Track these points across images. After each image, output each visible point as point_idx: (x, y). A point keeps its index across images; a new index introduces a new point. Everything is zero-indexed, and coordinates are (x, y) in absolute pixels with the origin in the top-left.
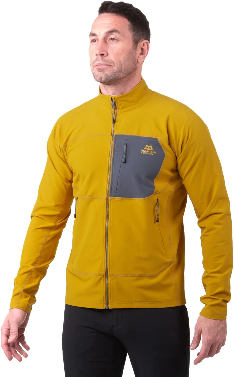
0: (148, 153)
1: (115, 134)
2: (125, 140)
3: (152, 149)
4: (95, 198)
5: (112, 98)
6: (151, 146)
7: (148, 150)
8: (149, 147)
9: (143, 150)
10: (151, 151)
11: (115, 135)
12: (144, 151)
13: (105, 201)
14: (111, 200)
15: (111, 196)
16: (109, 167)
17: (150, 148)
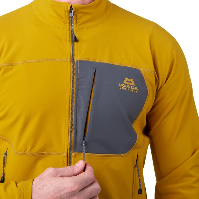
0: (129, 89)
1: (76, 59)
2: (94, 69)
3: (133, 84)
4: (48, 154)
5: (71, 7)
6: (132, 80)
7: (128, 85)
8: (129, 80)
9: (122, 85)
10: (133, 86)
11: (77, 61)
12: (124, 86)
13: (65, 158)
14: (75, 157)
15: (75, 151)
16: (70, 108)
17: (131, 82)
